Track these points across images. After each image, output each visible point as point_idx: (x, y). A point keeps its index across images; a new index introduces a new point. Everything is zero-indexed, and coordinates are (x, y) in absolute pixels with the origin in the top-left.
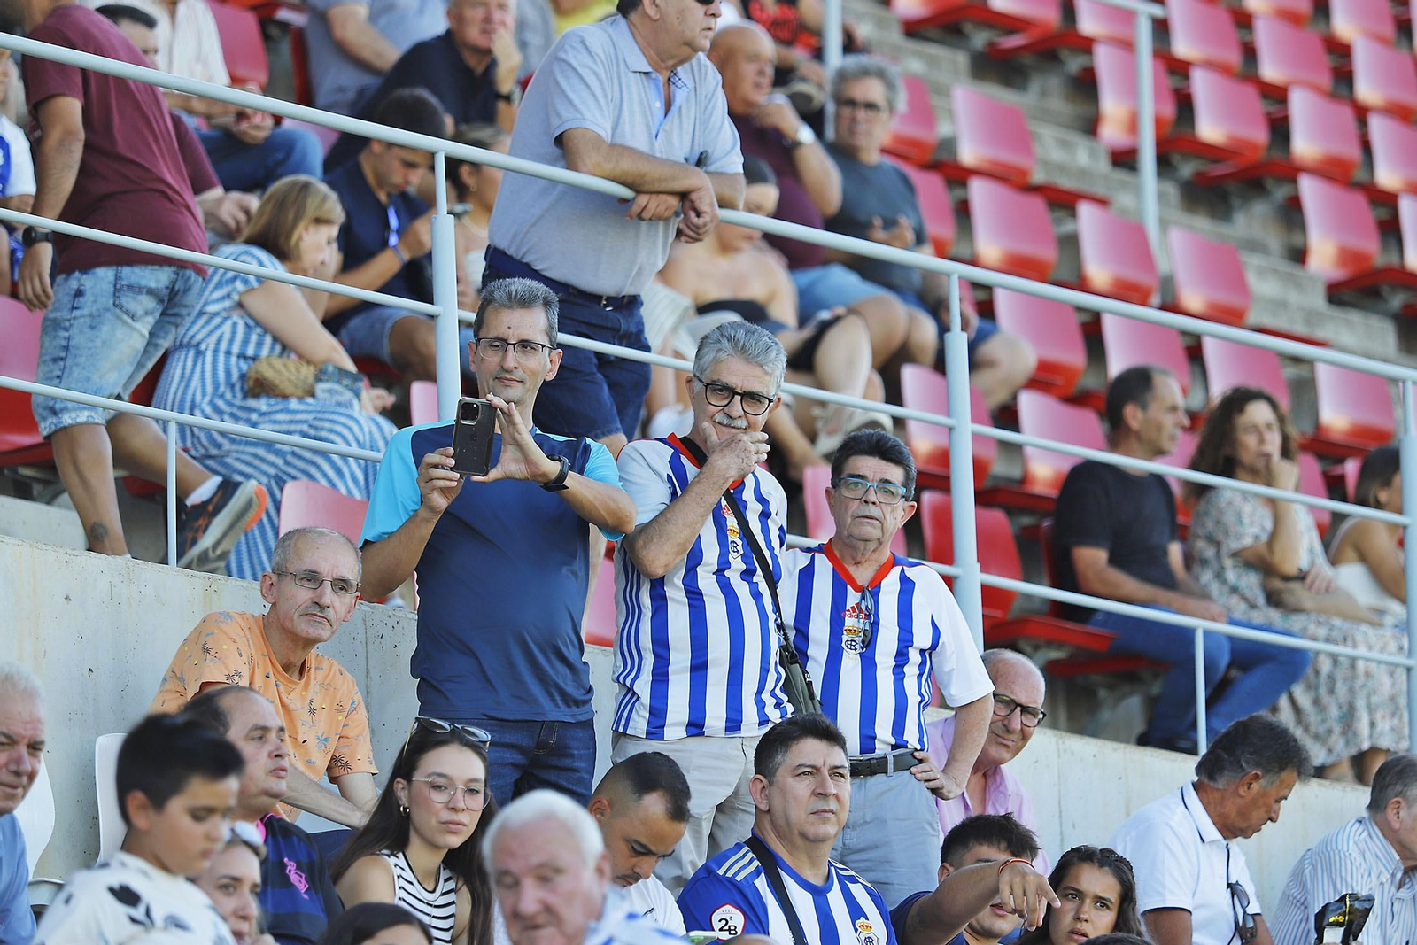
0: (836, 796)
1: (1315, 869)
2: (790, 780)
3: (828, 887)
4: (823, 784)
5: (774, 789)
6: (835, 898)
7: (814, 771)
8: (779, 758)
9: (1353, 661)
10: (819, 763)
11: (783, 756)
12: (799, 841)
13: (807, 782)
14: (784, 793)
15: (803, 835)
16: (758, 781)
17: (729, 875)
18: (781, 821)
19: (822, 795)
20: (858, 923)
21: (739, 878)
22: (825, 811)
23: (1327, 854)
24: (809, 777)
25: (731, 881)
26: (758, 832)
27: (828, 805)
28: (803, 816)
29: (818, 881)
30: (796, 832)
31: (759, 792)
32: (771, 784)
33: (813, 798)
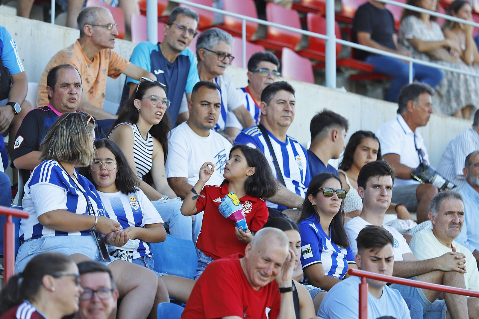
0: (292, 112)
1: (456, 146)
2: (276, 104)
3: (286, 144)
4: (287, 107)
5: (269, 108)
6: (289, 147)
7: (284, 102)
8: (272, 96)
9: (459, 74)
10: (286, 99)
11: (273, 96)
12: (277, 126)
13: (282, 106)
14: (273, 109)
15: (279, 124)
16: (263, 104)
17: (249, 134)
18: (271, 119)
19: (287, 111)
20: (296, 157)
21: (253, 135)
22: (287, 116)
23: (460, 142)
24: (282, 104)
25: (250, 136)
26: (261, 123)
27: (288, 114)
28: (279, 117)
29: (283, 141)
30: (276, 123)
31: (263, 108)
32: (268, 105)
33: (284, 112)
